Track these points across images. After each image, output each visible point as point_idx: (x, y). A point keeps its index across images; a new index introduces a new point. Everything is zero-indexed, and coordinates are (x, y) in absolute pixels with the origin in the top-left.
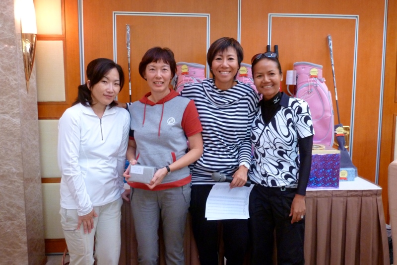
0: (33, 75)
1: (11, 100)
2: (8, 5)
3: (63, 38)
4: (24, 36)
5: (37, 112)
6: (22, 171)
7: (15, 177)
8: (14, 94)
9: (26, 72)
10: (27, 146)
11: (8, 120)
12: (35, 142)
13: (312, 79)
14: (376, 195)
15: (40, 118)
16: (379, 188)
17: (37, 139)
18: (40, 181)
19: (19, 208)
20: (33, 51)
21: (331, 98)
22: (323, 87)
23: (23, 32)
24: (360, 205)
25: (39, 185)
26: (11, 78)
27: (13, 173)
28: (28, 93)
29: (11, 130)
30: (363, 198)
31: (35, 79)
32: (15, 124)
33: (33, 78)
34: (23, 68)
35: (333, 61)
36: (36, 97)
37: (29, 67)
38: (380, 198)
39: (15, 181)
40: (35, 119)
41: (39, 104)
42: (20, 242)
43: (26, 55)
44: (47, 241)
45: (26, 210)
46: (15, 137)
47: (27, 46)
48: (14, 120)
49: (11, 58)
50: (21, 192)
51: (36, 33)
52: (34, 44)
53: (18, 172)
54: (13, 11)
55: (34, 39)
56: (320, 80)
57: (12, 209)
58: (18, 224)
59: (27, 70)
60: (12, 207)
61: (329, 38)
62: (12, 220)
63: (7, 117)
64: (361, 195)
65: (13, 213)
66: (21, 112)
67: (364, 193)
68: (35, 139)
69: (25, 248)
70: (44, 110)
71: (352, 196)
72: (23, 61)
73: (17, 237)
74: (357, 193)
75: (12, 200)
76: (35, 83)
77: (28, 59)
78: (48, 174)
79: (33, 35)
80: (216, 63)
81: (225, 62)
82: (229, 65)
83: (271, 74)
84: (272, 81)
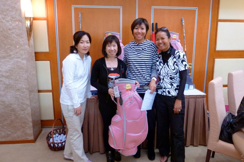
0: (32, 38)
1: (21, 51)
2: (18, 2)
3: (47, 19)
4: (27, 18)
5: (34, 57)
6: (28, 87)
7: (25, 90)
8: (22, 48)
9: (28, 36)
10: (30, 75)
11: (20, 61)
12: (34, 73)
14: (203, 97)
15: (36, 60)
16: (205, 94)
17: (35, 71)
18: (37, 92)
19: (27, 105)
20: (31, 26)
22: (179, 44)
23: (26, 16)
24: (195, 102)
25: (37, 94)
26: (20, 40)
27: (24, 88)
28: (30, 47)
29: (22, 67)
30: (197, 99)
31: (33, 40)
32: (23, 64)
33: (32, 40)
34: (27, 35)
35: (184, 31)
36: (34, 50)
37: (29, 34)
38: (205, 99)
39: (24, 92)
40: (33, 61)
41: (36, 53)
42: (28, 122)
43: (28, 28)
44: (42, 121)
45: (31, 106)
46: (24, 70)
47: (28, 23)
48: (23, 61)
49: (20, 30)
50: (28, 97)
51: (33, 17)
52: (31, 22)
53: (26, 87)
54: (20, 5)
55: (32, 20)
57: (24, 106)
58: (27, 113)
60: (24, 104)
61: (183, 19)
62: (24, 111)
63: (19, 60)
64: (196, 97)
65: (25, 107)
66: (27, 57)
67: (197, 97)
68: (34, 71)
69: (31, 124)
70: (38, 56)
71: (191, 98)
72: (26, 31)
73: (27, 119)
74: (194, 97)
75: (24, 101)
76: (33, 43)
77: (29, 30)
78: (41, 88)
79: (31, 18)
80: (135, 31)
81: (140, 31)
82: (142, 32)
83: (163, 38)
84: (163, 42)
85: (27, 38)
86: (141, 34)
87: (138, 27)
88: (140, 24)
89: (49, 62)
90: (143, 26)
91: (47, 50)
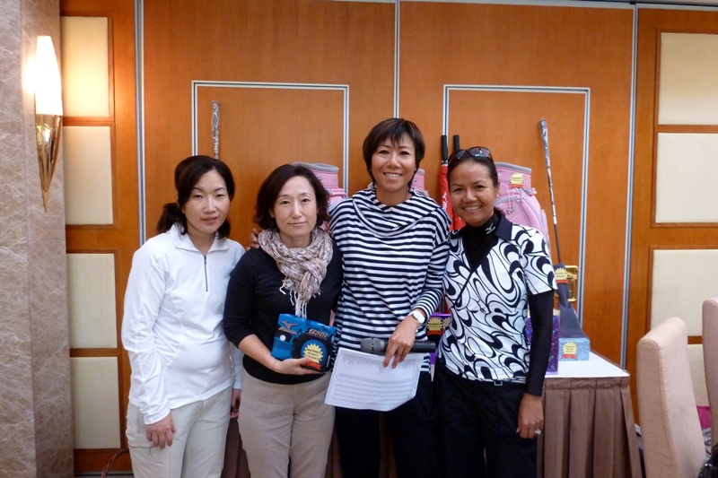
0: (56, 180)
1: (12, 224)
2: (11, 67)
3: (111, 123)
4: (40, 119)
5: (64, 242)
6: (29, 341)
7: (18, 350)
8: (16, 212)
9: (42, 176)
10: (42, 299)
11: (8, 256)
12: (60, 291)
13: (514, 190)
14: (620, 385)
15: (69, 251)
16: (626, 374)
17: (63, 286)
18: (68, 353)
19: (23, 401)
20: (56, 142)
21: (545, 220)
23: (40, 111)
24: (592, 403)
25: (63, 361)
26: (13, 187)
27: (14, 344)
28: (46, 211)
29: (12, 273)
30: (599, 392)
31: (61, 185)
32: (17, 264)
33: (55, 185)
34: (38, 170)
35: (549, 161)
36: (64, 217)
37: (48, 168)
38: (626, 391)
39: (16, 358)
40: (59, 253)
41: (69, 228)
42: (25, 460)
43: (43, 148)
46: (18, 283)
47: (45, 134)
48: (18, 256)
49: (14, 154)
50: (26, 375)
51: (61, 114)
52: (57, 130)
53: (23, 341)
54: (20, 78)
55: (57, 124)
57: (11, 404)
58: (22, 428)
59: (45, 173)
60: (11, 400)
61: (543, 123)
62: (11, 422)
63: (6, 251)
64: (594, 385)
65: (14, 409)
66: (31, 243)
67: (599, 383)
68: (58, 286)
69: (32, 469)
70: (77, 238)
71: (578, 387)
72: (37, 159)
73: (20, 450)
74: (587, 383)
75: (12, 389)
76: (61, 196)
77: (47, 153)
78: (82, 343)
79: (56, 116)
80: (379, 159)
81: (395, 159)
82: (401, 164)
83: (478, 187)
84: (479, 199)
85: (39, 180)
86: (399, 171)
87: (388, 147)
88: (397, 138)
89: (111, 256)
90: (407, 143)
91: (107, 218)
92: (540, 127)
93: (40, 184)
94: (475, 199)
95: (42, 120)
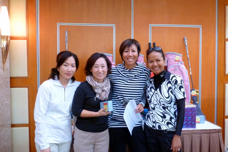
0: (7, 60)
3: (27, 39)
5: (9, 84)
13: (176, 62)
14: (218, 132)
15: (11, 87)
17: (9, 100)
18: (10, 126)
20: (8, 46)
21: (188, 73)
22: (183, 67)
23: (2, 35)
24: (209, 139)
25: (9, 129)
28: (4, 72)
33: (8, 63)
34: (1, 56)
35: (188, 52)
36: (9, 74)
40: (8, 88)
41: (11, 78)
43: (3, 48)
47: (4, 43)
51: (10, 35)
52: (8, 42)
55: (9, 39)
56: (181, 63)
59: (4, 58)
61: (185, 38)
67: (211, 131)
70: (14, 82)
71: (204, 133)
72: (1, 52)
76: (9, 66)
77: (5, 51)
79: (8, 36)
80: (125, 54)
81: (131, 53)
82: (133, 55)
83: (158, 60)
84: (159, 65)
92: (184, 40)
93: (2, 61)
94: (157, 65)
95: (3, 37)
